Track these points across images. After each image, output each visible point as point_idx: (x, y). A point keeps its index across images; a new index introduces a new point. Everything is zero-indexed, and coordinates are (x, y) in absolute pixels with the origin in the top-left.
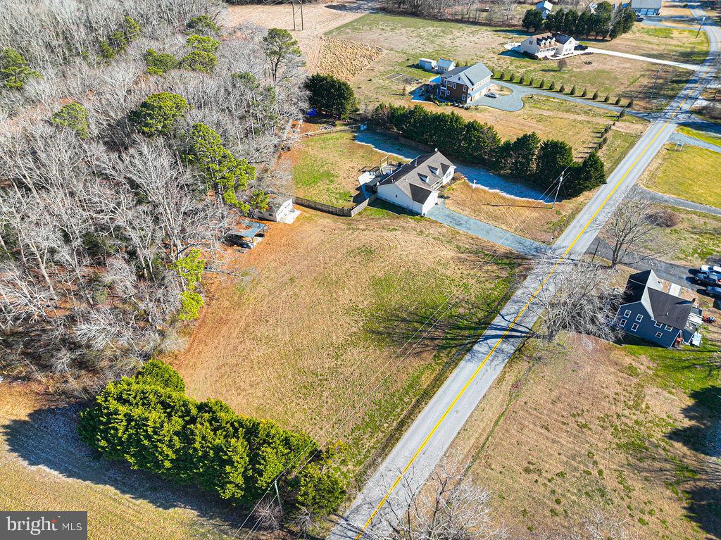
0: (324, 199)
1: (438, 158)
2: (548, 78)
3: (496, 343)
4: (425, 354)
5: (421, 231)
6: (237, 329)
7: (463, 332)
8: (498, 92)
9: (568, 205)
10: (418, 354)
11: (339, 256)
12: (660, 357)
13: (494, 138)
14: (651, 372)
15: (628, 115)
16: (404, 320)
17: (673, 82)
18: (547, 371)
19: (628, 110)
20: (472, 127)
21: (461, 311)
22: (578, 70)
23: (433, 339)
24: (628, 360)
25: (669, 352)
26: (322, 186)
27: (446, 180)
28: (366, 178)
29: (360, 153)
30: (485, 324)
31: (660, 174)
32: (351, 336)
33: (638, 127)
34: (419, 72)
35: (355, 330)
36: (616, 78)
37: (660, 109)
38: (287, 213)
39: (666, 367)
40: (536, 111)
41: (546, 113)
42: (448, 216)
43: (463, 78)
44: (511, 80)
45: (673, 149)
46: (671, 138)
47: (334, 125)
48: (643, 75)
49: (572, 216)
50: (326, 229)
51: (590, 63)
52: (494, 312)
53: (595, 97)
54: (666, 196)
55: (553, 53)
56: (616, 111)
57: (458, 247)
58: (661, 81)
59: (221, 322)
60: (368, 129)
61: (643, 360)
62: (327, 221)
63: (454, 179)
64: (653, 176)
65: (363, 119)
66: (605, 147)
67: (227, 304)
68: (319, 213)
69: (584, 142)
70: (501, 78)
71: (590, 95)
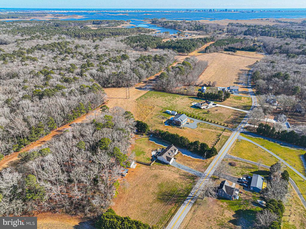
0: (143, 161)
1: (173, 147)
2: (204, 116)
3: (189, 200)
4: (172, 204)
5: (170, 170)
6: (125, 199)
7: (182, 198)
8: (190, 122)
9: (209, 160)
10: (171, 204)
11: (149, 178)
12: (229, 202)
13: (188, 141)
14: (226, 206)
15: (227, 129)
16: (167, 195)
17: (240, 117)
18: (202, 207)
19: (227, 127)
20: (182, 138)
21: (181, 192)
22: (213, 113)
23: (174, 200)
24: (221, 204)
25: (231, 201)
26: (142, 156)
27: (176, 153)
28: (154, 153)
29: (151, 144)
30: (187, 196)
31: (234, 149)
32: (154, 200)
33: (229, 133)
34: (166, 114)
35: (154, 198)
36: (224, 116)
37: (236, 128)
38: (133, 165)
39: (230, 205)
40: (201, 129)
41: (204, 129)
42: (177, 165)
43: (179, 119)
44: (193, 117)
45: (238, 141)
46: (238, 137)
47: (143, 135)
48: (232, 115)
49: (209, 164)
50: (144, 170)
51: (217, 110)
52: (189, 192)
53: (218, 123)
54: (235, 157)
55: (206, 107)
56: (223, 128)
57: (180, 174)
58: (237, 117)
59: (121, 198)
60: (153, 136)
61: (225, 203)
62: (144, 167)
63: (178, 153)
64: (232, 150)
65: (151, 133)
66: (219, 141)
67: (121, 193)
68: (142, 165)
69: (214, 139)
70: (191, 117)
71: (216, 122)
